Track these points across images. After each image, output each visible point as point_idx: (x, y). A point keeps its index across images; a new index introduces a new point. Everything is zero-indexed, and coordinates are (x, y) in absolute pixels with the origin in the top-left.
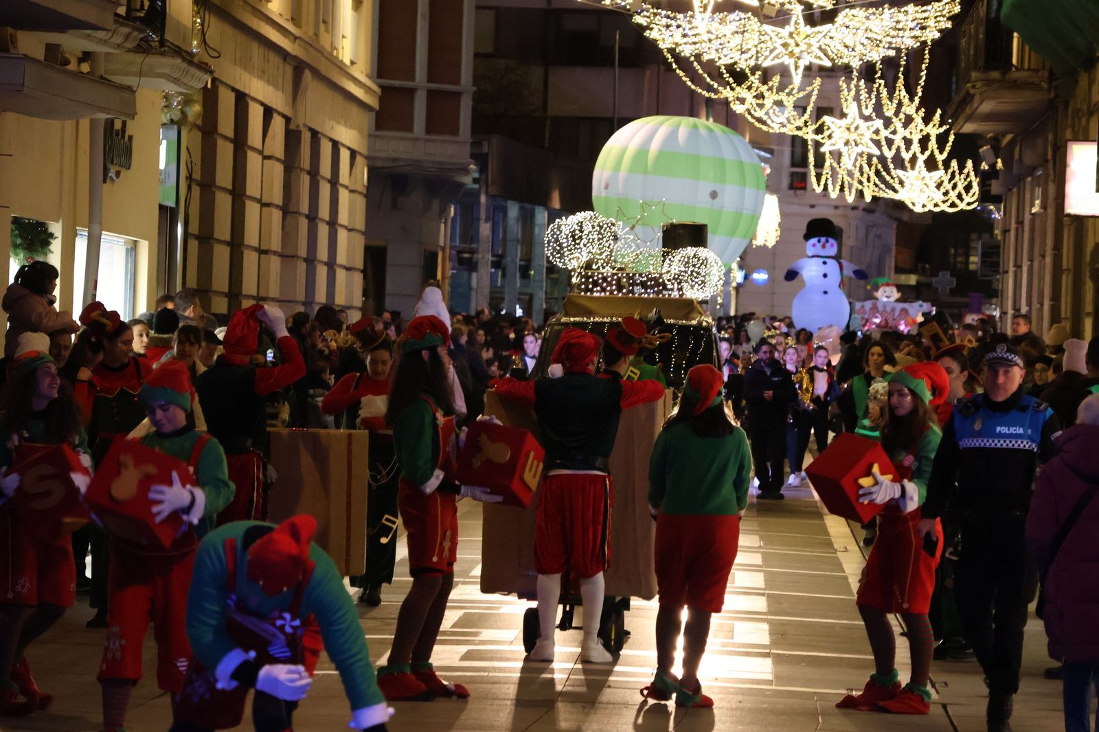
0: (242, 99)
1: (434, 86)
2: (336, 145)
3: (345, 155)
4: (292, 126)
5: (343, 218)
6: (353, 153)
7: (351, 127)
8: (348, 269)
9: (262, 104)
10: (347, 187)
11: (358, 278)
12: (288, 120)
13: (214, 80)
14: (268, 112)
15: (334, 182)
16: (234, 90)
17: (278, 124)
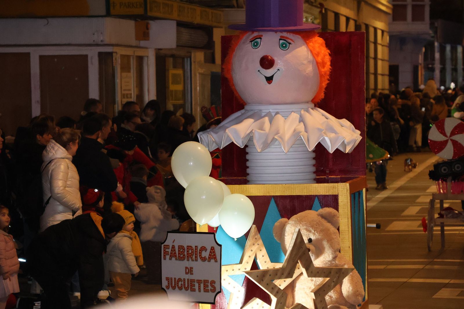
0: (337, 15)
1: (415, 3)
2: (375, 29)
3: (379, 33)
4: (358, 23)
5: (380, 56)
6: (383, 32)
7: (382, 21)
8: (382, 75)
9: (345, 16)
10: (381, 44)
11: (387, 79)
12: (355, 21)
13: (326, 9)
14: (348, 19)
15: (375, 43)
16: (334, 12)
17: (352, 23)
